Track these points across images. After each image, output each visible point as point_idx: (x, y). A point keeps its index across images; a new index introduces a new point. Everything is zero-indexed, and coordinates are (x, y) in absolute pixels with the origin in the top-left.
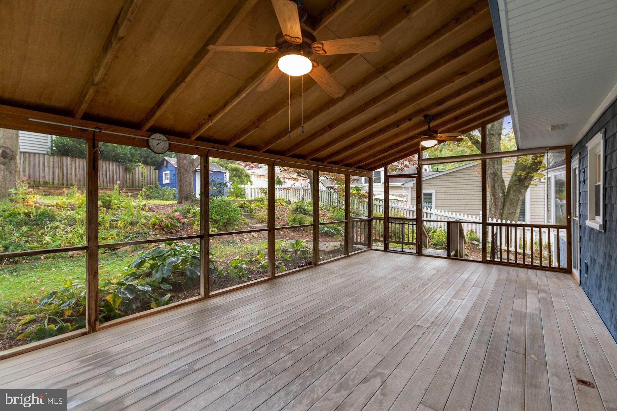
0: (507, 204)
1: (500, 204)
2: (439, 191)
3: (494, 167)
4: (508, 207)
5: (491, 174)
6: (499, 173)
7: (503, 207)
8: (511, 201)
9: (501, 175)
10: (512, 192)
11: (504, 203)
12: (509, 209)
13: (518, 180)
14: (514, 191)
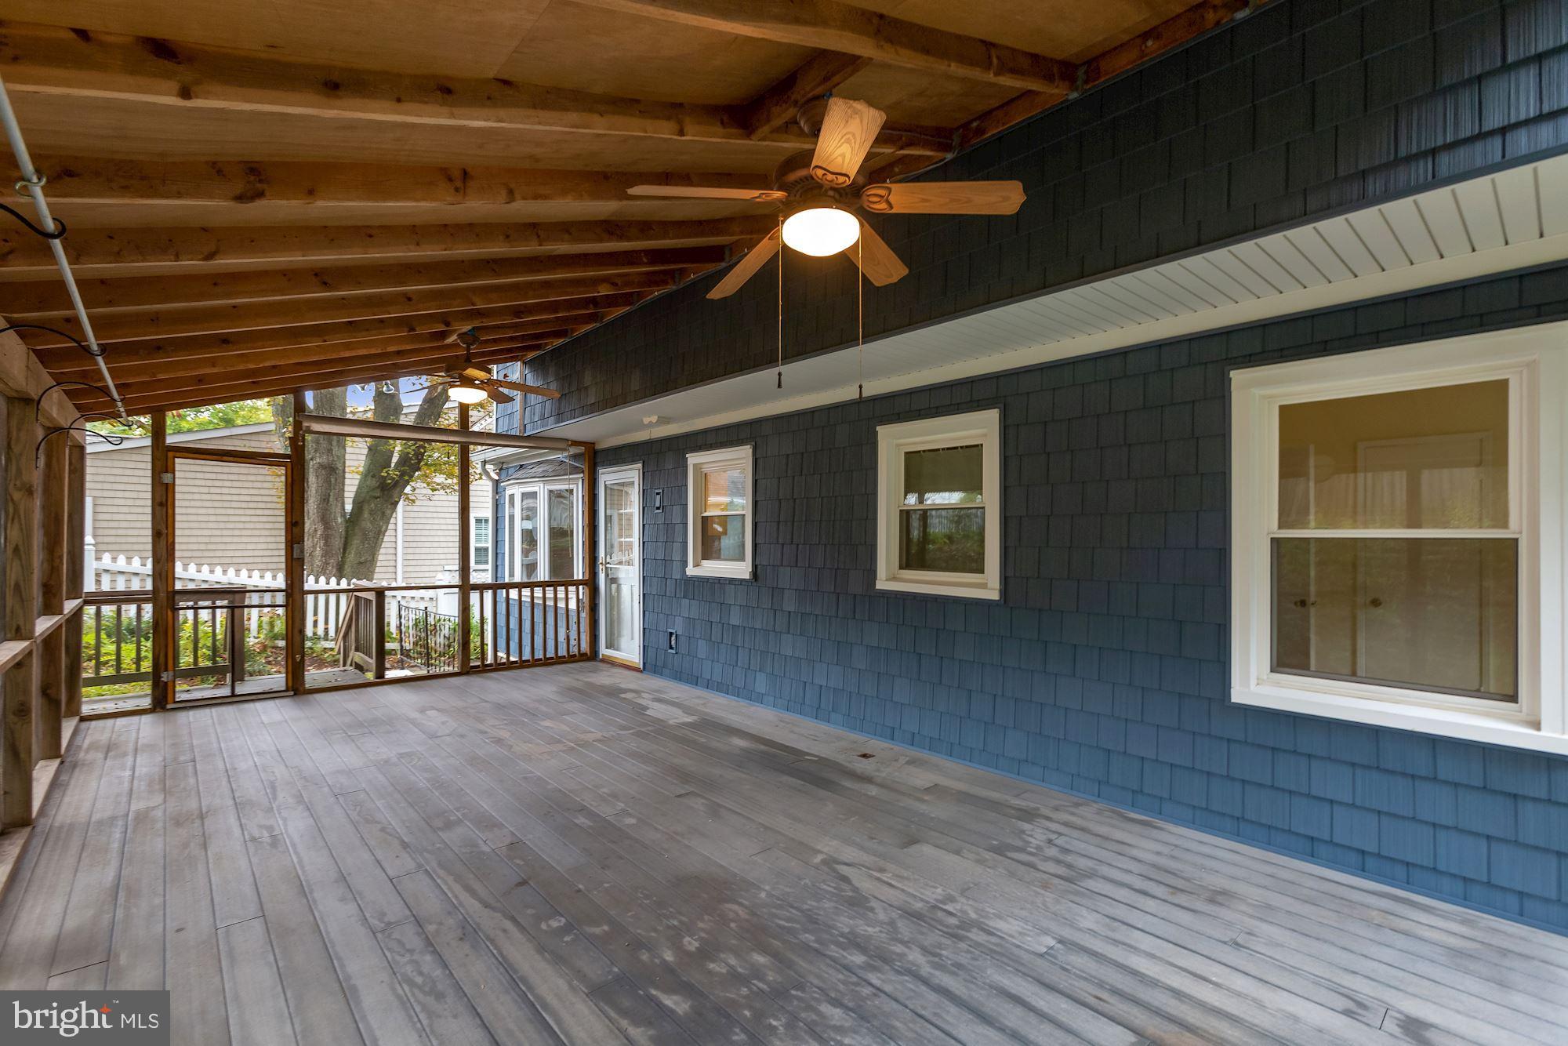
0: (356, 542)
1: (337, 543)
2: (108, 501)
3: (330, 451)
4: (357, 548)
5: (322, 466)
6: (339, 466)
7: (345, 549)
8: (364, 534)
9: (344, 472)
10: (366, 515)
11: (346, 538)
12: (359, 554)
13: (377, 488)
14: (372, 513)
